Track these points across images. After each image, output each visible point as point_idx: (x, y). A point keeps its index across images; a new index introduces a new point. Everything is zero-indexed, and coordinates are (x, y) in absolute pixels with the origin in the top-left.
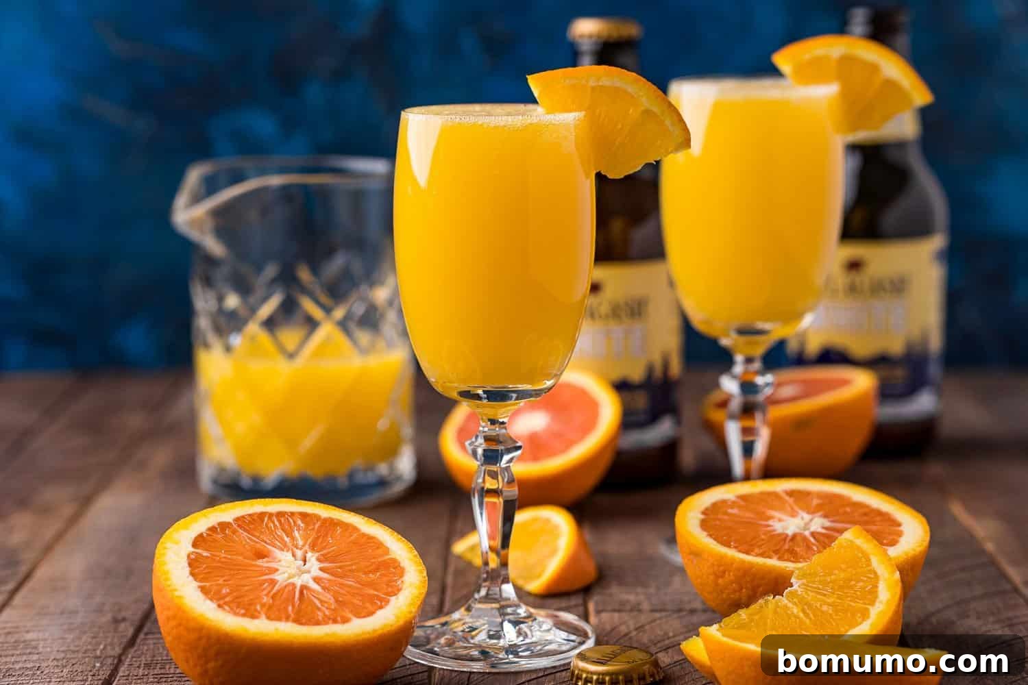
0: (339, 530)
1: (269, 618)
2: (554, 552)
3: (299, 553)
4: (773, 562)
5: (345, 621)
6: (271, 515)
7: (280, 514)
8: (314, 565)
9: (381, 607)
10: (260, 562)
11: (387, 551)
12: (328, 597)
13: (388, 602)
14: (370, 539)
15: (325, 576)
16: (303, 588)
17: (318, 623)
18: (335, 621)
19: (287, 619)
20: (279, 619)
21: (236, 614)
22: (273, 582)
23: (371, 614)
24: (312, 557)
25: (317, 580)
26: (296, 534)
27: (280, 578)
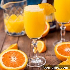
0: (18, 53)
1: (11, 67)
2: (42, 48)
3: (14, 57)
4: (65, 56)
5: (19, 66)
6: (11, 51)
7: (12, 51)
8: (16, 58)
9: (23, 64)
10: (10, 59)
11: (23, 56)
12: (17, 63)
13: (23, 63)
14: (22, 54)
15: (17, 60)
16: (14, 62)
17: (16, 67)
18: (18, 67)
19: (13, 67)
20: (12, 67)
21: (7, 66)
22: (11, 61)
23: (21, 65)
24: (15, 57)
25: (16, 61)
26: (14, 54)
27: (12, 61)
